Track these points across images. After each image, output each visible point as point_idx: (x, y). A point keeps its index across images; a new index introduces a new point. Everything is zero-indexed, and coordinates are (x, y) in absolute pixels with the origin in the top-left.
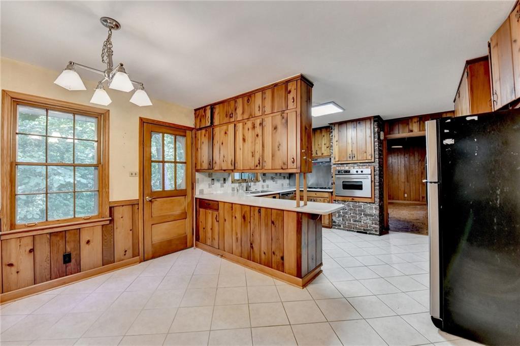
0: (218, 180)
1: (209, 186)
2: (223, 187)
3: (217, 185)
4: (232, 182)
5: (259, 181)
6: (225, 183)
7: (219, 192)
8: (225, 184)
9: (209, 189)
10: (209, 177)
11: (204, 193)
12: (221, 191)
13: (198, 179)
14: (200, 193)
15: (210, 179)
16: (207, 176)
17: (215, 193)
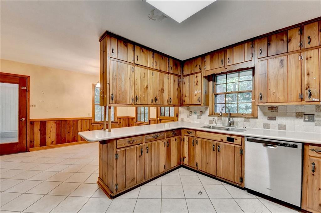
0: (195, 113)
1: (188, 116)
2: (200, 118)
3: (195, 116)
4: (209, 115)
5: (257, 118)
6: (201, 115)
7: (196, 122)
8: (201, 117)
9: (187, 119)
10: (188, 110)
11: (184, 121)
12: (197, 121)
13: (180, 111)
14: (181, 120)
15: (189, 111)
16: (186, 109)
17: (192, 122)
